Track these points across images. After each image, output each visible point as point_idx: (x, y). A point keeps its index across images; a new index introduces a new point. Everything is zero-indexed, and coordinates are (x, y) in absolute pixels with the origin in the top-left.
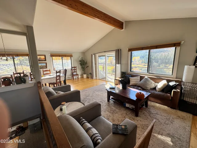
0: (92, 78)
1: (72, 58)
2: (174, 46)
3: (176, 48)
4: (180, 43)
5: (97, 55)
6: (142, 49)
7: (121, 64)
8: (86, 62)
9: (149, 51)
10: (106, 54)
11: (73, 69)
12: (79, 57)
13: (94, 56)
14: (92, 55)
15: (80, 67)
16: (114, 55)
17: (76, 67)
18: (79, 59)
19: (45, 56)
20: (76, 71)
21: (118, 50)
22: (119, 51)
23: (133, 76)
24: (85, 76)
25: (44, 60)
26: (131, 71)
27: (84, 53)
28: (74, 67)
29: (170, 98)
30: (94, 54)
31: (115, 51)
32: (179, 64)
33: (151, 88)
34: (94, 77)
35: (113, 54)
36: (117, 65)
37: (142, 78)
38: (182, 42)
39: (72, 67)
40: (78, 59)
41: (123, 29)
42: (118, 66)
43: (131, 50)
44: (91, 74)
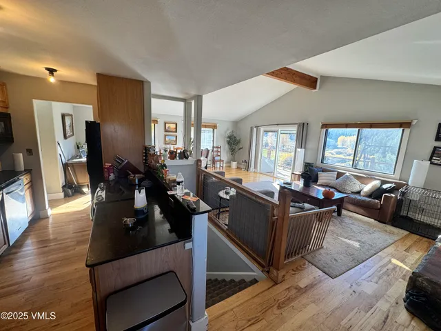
0: (247, 169)
1: (215, 130)
2: (400, 127)
3: (403, 130)
4: (410, 123)
5: (262, 129)
6: (347, 126)
7: (305, 148)
8: (240, 140)
9: (359, 130)
10: (280, 129)
11: (215, 149)
12: (228, 130)
13: (255, 129)
14: (252, 129)
15: (227, 146)
16: (295, 132)
17: (220, 148)
18: (228, 132)
19: (176, 124)
20: (219, 154)
21: (303, 124)
22: (306, 125)
23: (324, 171)
24: (234, 165)
25: (174, 130)
26: (322, 162)
27: (236, 123)
28: (218, 147)
29: (379, 206)
30: (257, 127)
31: (296, 126)
32: (405, 157)
33: (353, 191)
34: (252, 168)
35: (294, 130)
36: (299, 150)
37: (339, 175)
38: (414, 122)
39: (214, 147)
40: (226, 132)
41: (315, 88)
42: (301, 151)
43: (326, 126)
44: (247, 163)
